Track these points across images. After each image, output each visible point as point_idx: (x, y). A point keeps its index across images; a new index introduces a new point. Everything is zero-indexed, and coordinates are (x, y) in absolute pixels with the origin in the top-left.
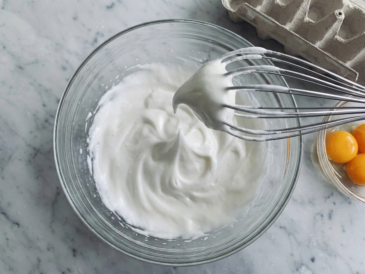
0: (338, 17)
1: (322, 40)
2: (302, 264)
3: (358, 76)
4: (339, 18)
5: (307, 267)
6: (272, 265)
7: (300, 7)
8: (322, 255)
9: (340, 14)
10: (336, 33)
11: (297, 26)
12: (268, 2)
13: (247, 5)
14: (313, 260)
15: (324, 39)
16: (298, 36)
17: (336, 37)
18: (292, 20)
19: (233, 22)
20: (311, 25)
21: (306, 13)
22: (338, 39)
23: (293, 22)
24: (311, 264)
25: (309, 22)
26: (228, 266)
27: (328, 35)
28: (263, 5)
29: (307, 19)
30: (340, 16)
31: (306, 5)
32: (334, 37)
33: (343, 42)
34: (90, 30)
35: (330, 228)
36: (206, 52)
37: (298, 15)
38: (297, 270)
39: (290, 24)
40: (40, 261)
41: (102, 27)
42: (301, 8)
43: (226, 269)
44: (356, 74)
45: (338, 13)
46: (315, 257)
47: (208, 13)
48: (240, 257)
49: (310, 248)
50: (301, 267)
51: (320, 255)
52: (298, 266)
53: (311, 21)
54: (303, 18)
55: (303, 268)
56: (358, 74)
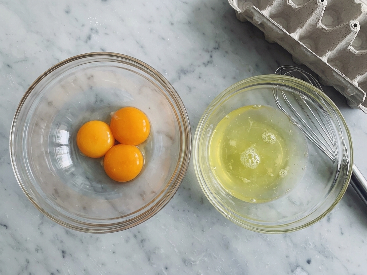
0: (352, 29)
1: (333, 50)
2: (298, 266)
3: (365, 96)
4: (354, 30)
5: (302, 268)
6: (267, 267)
7: (313, 13)
8: (319, 257)
9: (355, 25)
10: (350, 44)
11: (309, 32)
12: (280, 3)
13: (254, 8)
14: (309, 262)
15: (336, 49)
16: (306, 48)
17: (349, 48)
18: (303, 25)
19: (239, 21)
20: (324, 32)
21: (319, 19)
22: (351, 50)
23: (304, 27)
24: (307, 266)
25: (323, 29)
26: (220, 267)
27: (340, 45)
28: (273, 5)
29: (320, 25)
30: (355, 28)
31: (319, 12)
32: (347, 47)
33: (356, 54)
34: (83, 25)
35: (328, 231)
36: (209, 52)
37: (311, 20)
38: (292, 271)
39: (301, 29)
40: (28, 262)
41: (97, 22)
42: (314, 15)
43: (219, 270)
44: (364, 95)
45: (353, 25)
46: (311, 259)
47: (213, 9)
48: (234, 258)
49: (307, 250)
50: (296, 269)
51: (317, 257)
52: (294, 268)
53: (325, 27)
54: (317, 24)
55: (299, 270)
56: (365, 94)
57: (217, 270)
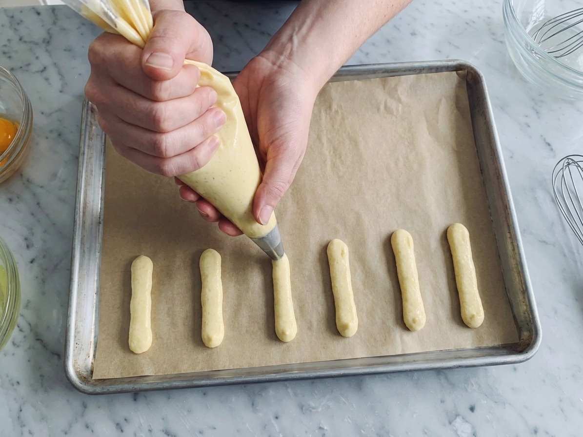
57: (346, 420)
